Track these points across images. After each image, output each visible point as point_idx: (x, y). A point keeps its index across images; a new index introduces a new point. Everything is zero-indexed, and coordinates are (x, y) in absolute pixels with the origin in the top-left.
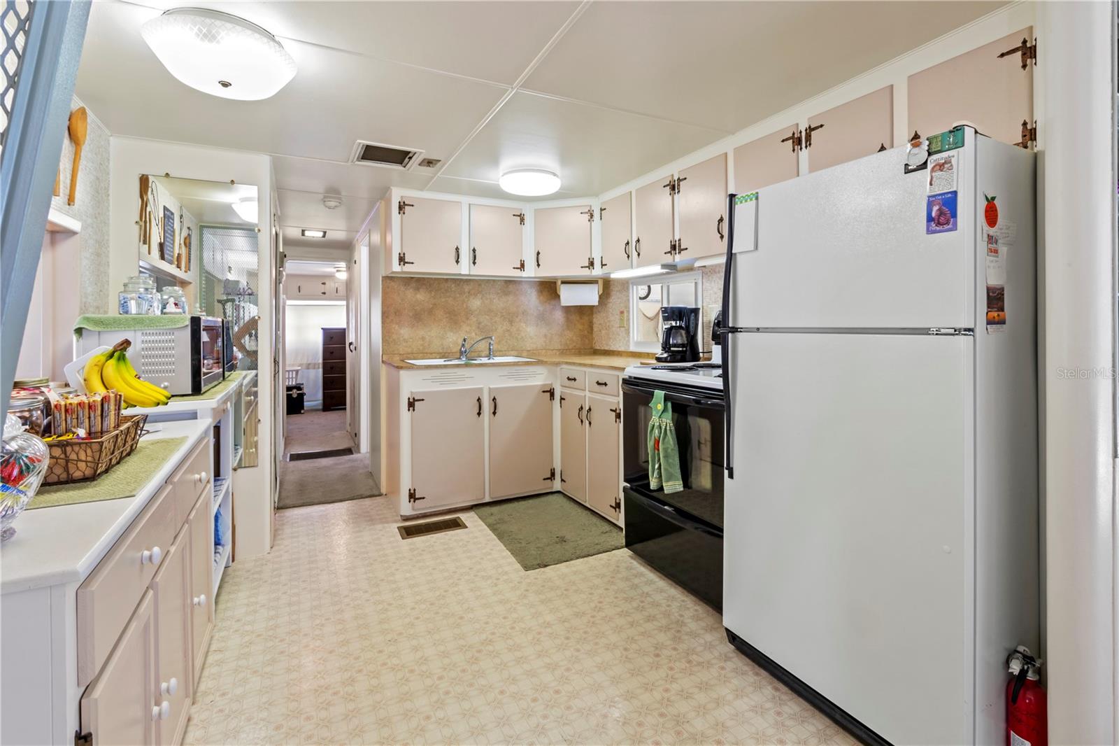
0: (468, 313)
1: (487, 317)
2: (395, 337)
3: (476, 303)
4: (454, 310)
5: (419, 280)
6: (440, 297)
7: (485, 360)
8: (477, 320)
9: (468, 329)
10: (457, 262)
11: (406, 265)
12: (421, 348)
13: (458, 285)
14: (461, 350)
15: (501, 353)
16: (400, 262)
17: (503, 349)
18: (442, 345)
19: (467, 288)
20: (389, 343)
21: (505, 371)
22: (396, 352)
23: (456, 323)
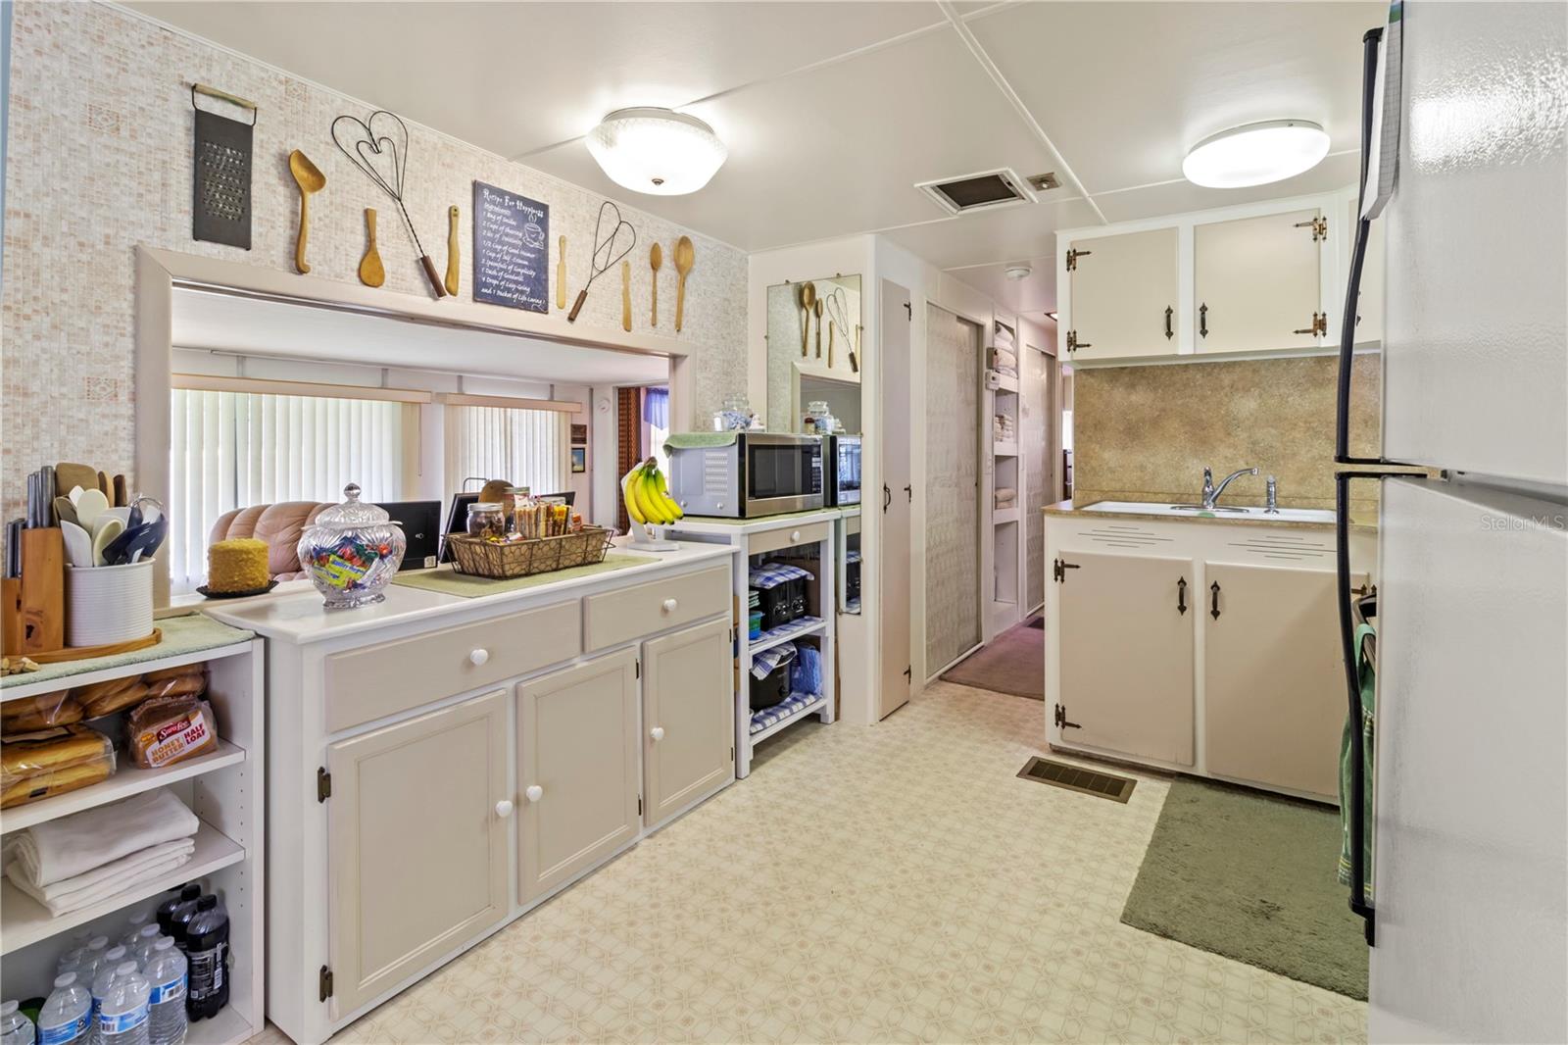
0: (1230, 425)
1: (1273, 431)
2: (1094, 463)
3: (1246, 405)
4: (1201, 420)
5: (1134, 370)
6: (1174, 398)
7: (1257, 513)
8: (1250, 437)
9: (1229, 453)
10: (1169, 334)
11: (1078, 349)
12: (1138, 483)
13: (1209, 374)
14: (1203, 490)
15: (1305, 501)
16: (1069, 347)
17: (1310, 495)
18: (1177, 480)
19: (1226, 379)
20: (1084, 473)
21: (1243, 535)
22: (1096, 488)
23: (1204, 442)
